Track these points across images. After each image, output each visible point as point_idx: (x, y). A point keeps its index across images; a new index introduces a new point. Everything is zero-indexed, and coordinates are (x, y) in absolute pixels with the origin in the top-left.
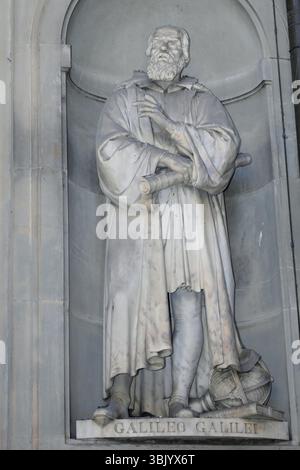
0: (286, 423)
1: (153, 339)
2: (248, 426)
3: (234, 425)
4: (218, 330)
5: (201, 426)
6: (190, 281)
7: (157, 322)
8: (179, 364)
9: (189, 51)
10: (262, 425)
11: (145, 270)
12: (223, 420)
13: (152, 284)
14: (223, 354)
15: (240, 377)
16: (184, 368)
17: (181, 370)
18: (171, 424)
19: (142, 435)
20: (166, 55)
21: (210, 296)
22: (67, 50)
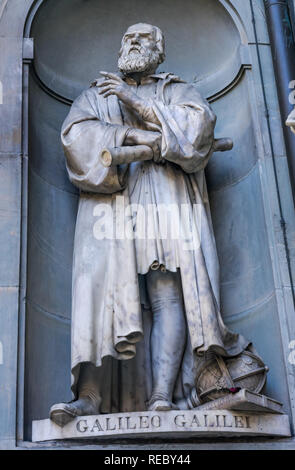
0: (286, 417)
1: (121, 323)
2: (239, 419)
3: (221, 418)
4: (196, 309)
5: (181, 420)
6: (163, 259)
7: (125, 303)
8: (158, 358)
9: (163, 46)
10: (257, 419)
11: (112, 250)
12: (208, 412)
13: (119, 264)
14: (203, 334)
15: (226, 364)
16: (163, 361)
17: (161, 363)
18: (144, 419)
19: (109, 433)
20: (136, 46)
21: (186, 273)
22: (29, 43)
